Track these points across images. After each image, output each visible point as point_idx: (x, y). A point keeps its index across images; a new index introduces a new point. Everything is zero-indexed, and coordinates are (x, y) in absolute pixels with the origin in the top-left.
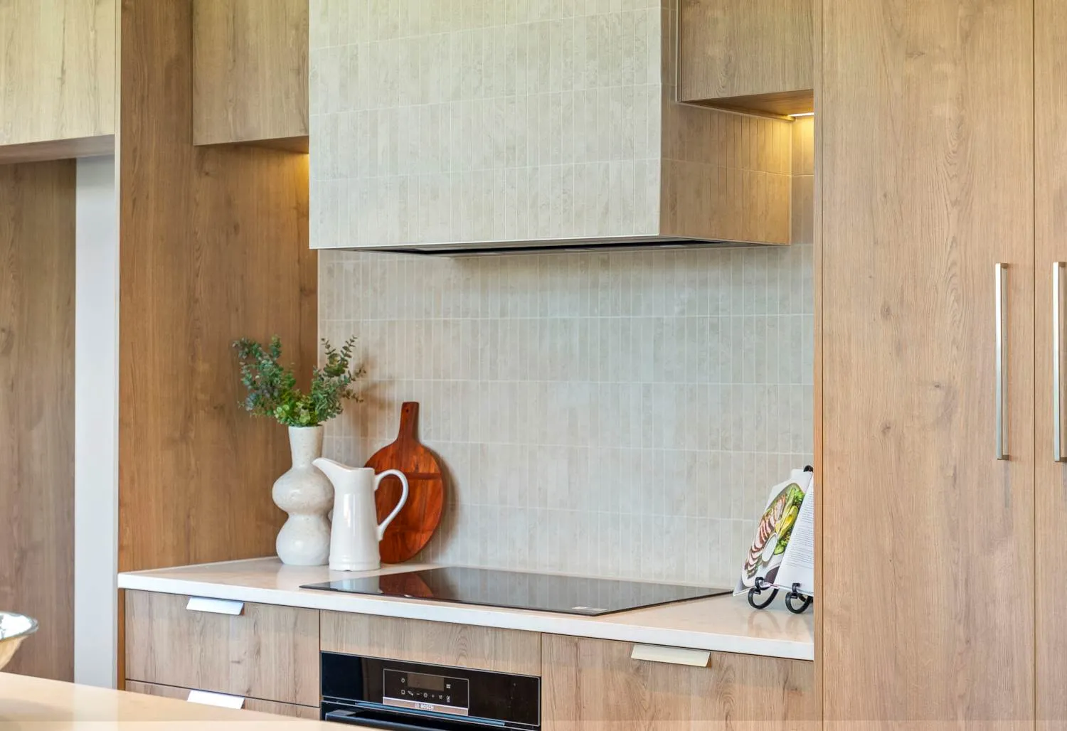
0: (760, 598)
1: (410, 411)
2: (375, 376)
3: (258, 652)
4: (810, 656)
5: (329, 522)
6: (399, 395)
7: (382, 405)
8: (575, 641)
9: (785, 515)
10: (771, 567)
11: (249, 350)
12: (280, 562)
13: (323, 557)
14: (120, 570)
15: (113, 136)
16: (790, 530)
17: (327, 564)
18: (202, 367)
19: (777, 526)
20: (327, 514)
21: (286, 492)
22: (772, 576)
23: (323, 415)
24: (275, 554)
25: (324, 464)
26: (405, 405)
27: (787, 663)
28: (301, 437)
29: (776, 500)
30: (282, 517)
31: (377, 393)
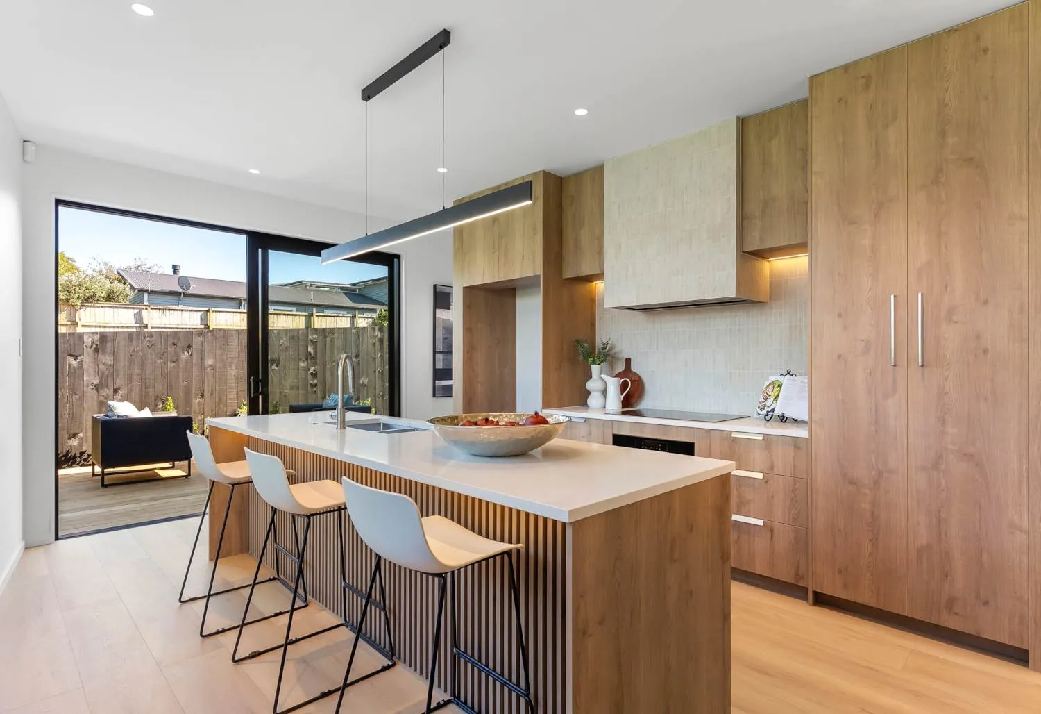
0: (768, 418)
1: (628, 361)
2: (616, 350)
3: (590, 434)
4: (807, 436)
5: (605, 396)
6: (624, 356)
7: (618, 359)
8: (709, 431)
9: (775, 390)
10: (772, 407)
11: (578, 342)
12: (589, 407)
13: (603, 405)
14: (543, 408)
15: (540, 276)
16: (778, 395)
17: (605, 407)
18: (565, 347)
19: (772, 394)
20: (604, 392)
21: (590, 385)
22: (773, 410)
23: (602, 362)
24: (587, 404)
25: (603, 376)
26: (626, 359)
27: (795, 439)
28: (595, 369)
29: (769, 385)
30: (589, 393)
31: (616, 355)
